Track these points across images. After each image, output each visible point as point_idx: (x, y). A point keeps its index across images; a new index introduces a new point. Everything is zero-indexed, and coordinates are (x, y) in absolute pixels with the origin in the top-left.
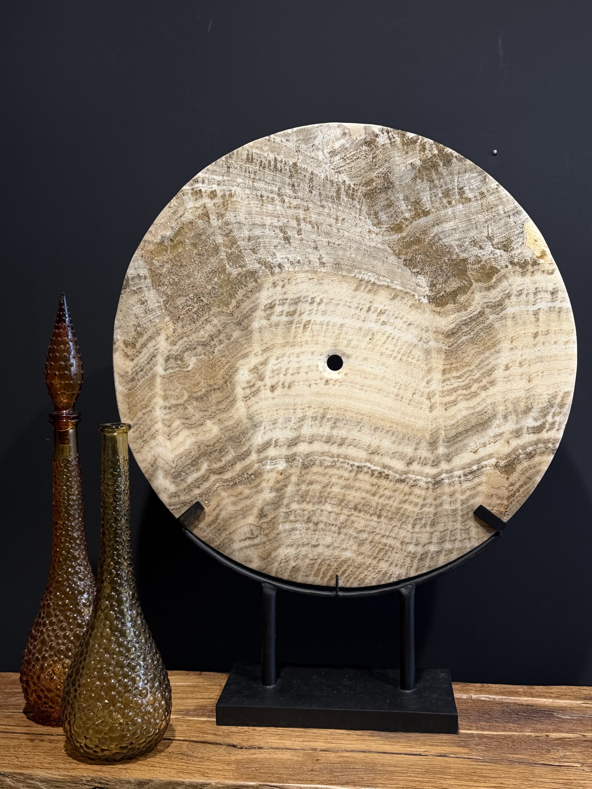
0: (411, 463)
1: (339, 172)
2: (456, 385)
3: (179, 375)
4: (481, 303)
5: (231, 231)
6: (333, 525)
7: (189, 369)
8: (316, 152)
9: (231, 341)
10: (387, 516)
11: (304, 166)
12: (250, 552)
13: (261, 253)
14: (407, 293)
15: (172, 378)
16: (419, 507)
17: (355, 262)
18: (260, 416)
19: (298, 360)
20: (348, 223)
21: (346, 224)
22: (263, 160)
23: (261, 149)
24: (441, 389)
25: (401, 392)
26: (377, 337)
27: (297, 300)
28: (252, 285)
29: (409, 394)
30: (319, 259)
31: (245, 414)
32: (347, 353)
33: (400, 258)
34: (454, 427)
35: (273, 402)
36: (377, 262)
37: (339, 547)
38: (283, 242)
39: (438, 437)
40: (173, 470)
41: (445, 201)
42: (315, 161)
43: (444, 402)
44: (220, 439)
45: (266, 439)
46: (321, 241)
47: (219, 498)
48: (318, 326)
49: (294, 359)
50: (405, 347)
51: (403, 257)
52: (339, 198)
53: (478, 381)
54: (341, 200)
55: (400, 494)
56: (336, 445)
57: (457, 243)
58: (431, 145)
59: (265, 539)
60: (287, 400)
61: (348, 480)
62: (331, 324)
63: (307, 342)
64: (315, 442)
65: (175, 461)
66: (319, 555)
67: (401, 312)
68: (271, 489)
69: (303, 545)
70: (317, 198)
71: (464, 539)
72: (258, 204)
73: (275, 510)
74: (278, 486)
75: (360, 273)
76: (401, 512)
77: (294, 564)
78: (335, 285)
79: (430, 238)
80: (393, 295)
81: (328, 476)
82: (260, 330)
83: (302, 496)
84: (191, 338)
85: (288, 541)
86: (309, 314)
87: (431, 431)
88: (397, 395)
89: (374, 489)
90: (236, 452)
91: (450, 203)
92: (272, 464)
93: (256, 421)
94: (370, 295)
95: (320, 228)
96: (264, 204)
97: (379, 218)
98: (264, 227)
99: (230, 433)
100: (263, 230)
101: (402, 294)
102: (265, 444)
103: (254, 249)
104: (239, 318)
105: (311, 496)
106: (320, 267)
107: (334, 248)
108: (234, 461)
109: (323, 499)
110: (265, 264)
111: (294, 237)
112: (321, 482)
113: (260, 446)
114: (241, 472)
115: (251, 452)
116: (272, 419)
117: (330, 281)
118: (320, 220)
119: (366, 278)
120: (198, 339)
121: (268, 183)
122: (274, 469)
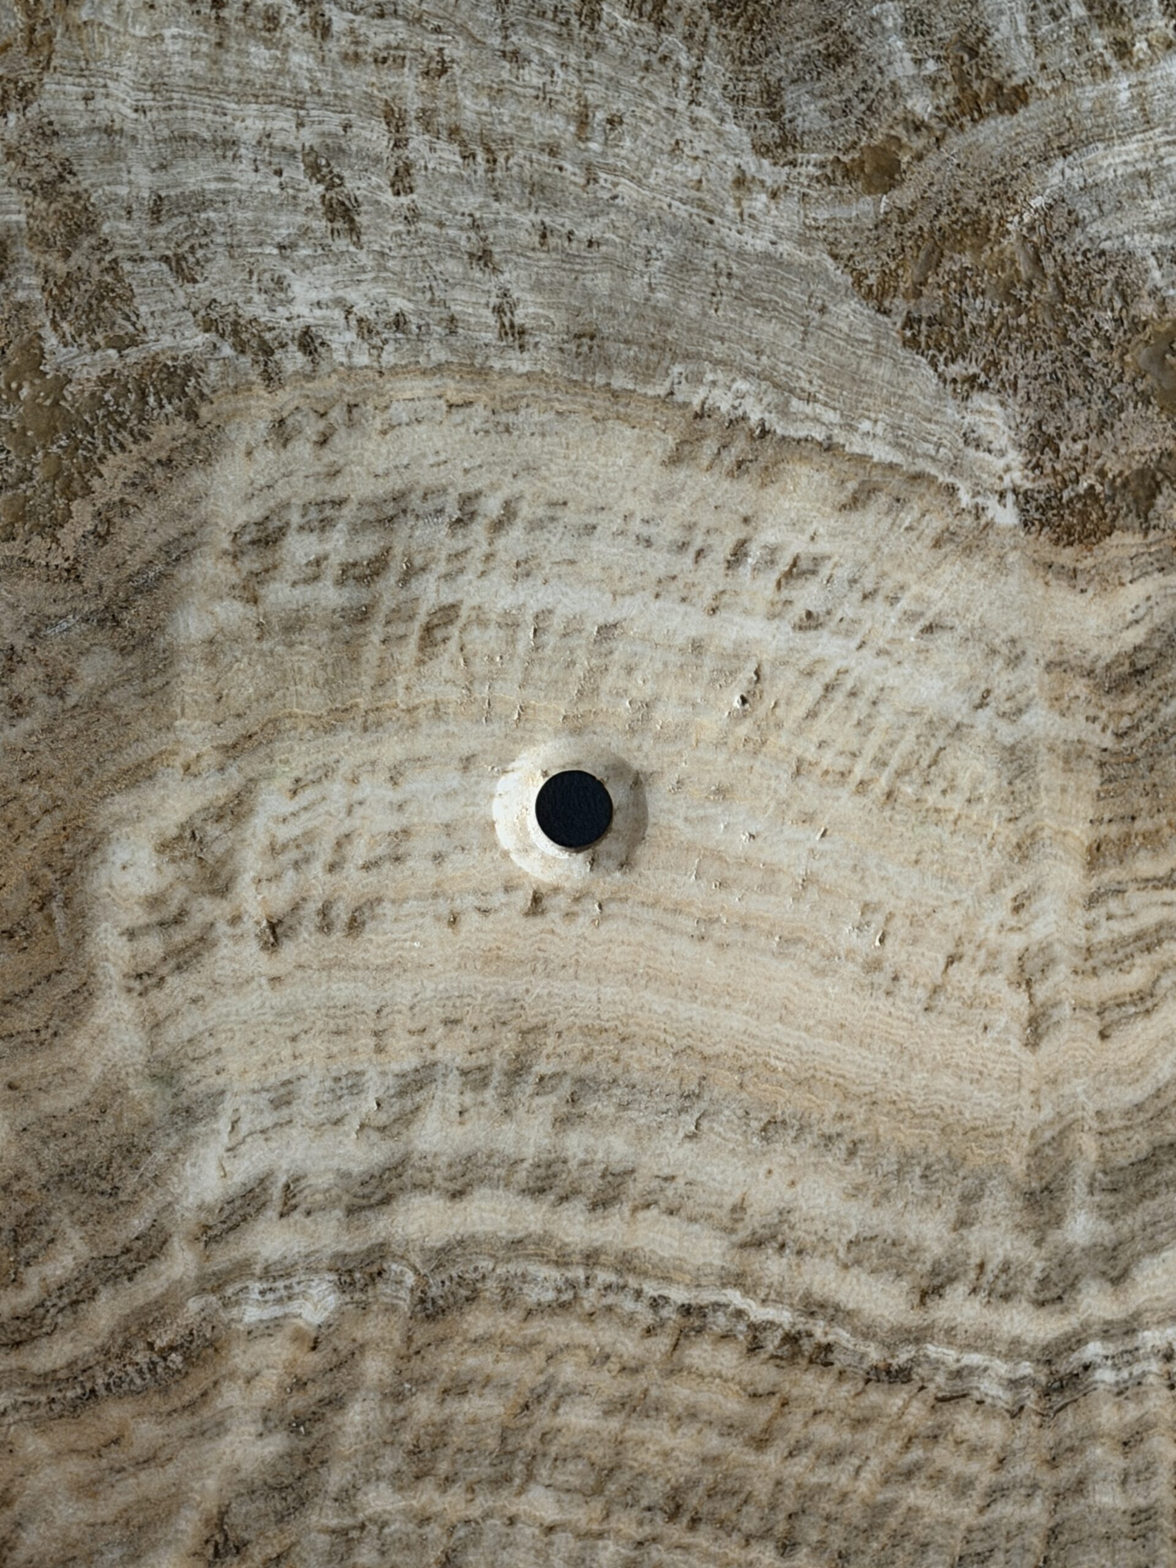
0: (937, 1291)
2: (1149, 918)
5: (66, 170)
9: (71, 701)
10: (821, 1546)
13: (215, 277)
14: (917, 477)
16: (976, 1498)
17: (669, 325)
18: (210, 1065)
19: (396, 796)
20: (635, 138)
21: (628, 143)
24: (1080, 937)
25: (895, 953)
26: (777, 688)
27: (390, 509)
29: (929, 961)
30: (498, 310)
31: (141, 1059)
32: (636, 765)
33: (886, 313)
34: (1142, 1117)
35: (277, 999)
36: (774, 327)
38: (320, 225)
39: (1067, 1167)
41: (1099, 40)
43: (1094, 1000)
44: (17, 1178)
45: (238, 1178)
46: (510, 224)
48: (492, 631)
49: (375, 789)
50: (910, 736)
51: (900, 305)
52: (595, 16)
54: (602, 27)
55: (884, 1439)
56: (579, 1204)
57: (1157, 240)
60: (343, 989)
62: (557, 623)
63: (438, 710)
64: (486, 1191)
67: (887, 567)
68: (266, 1420)
72: (198, 40)
73: (281, 1519)
74: (298, 1402)
75: (696, 379)
76: (893, 1522)
78: (573, 437)
79: (1027, 218)
80: (852, 485)
81: (539, 1356)
82: (213, 649)
83: (415, 1452)
86: (448, 577)
87: (1033, 1136)
88: (874, 966)
89: (763, 1413)
90: (90, 1240)
91: (1122, 49)
92: (270, 1296)
93: (194, 1089)
94: (745, 487)
95: (501, 160)
96: (232, 43)
97: (788, 115)
98: (230, 154)
99: (66, 1151)
100: (224, 165)
101: (895, 483)
102: (238, 1203)
103: (180, 258)
104: (107, 594)
105: (460, 1450)
106: (503, 350)
107: (569, 258)
108: (84, 1286)
109: (519, 1467)
110: (236, 333)
111: (378, 202)
112: (506, 1386)
113: (210, 1211)
114: (120, 1340)
115: (164, 1242)
116: (272, 1080)
117: (551, 415)
118: (501, 122)
119: (724, 403)
122: (277, 1323)
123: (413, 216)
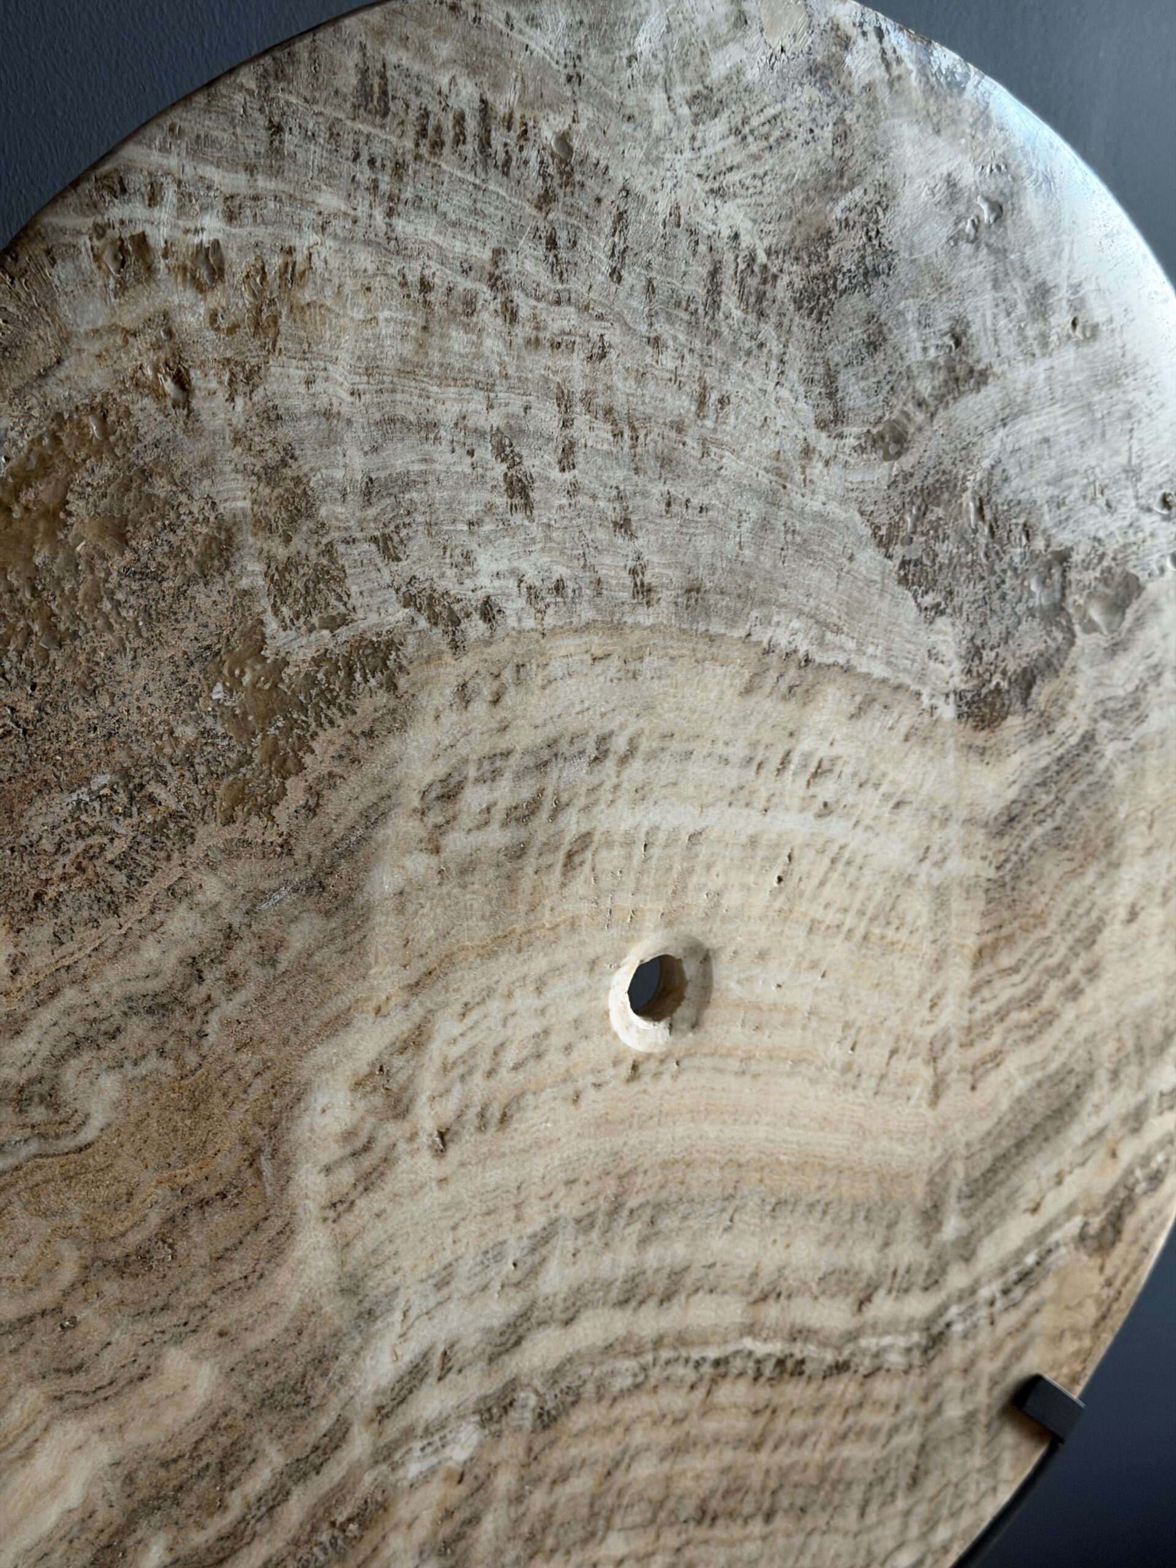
0: (868, 1299)
1: (721, 194)
2: (1005, 995)
3: (38, 1177)
4: (1090, 704)
5: (289, 454)
7: (88, 1134)
8: (642, 91)
9: (281, 968)
10: (791, 1506)
11: (595, 155)
13: (415, 555)
14: (898, 687)
16: (882, 1439)
17: (752, 577)
18: (389, 1270)
19: (538, 1003)
20: (737, 416)
21: (732, 420)
22: (434, 107)
23: (423, 51)
24: (965, 1020)
26: (801, 867)
27: (545, 755)
28: (374, 702)
29: (879, 1059)
30: (633, 572)
31: (333, 1278)
32: (707, 944)
33: (890, 557)
34: (989, 1140)
35: (443, 1196)
36: (820, 573)
38: (501, 501)
39: (946, 1188)
41: (1031, 333)
43: (970, 1063)
44: (225, 1414)
45: (407, 1358)
46: (645, 494)
48: (615, 853)
49: (525, 1001)
50: (880, 889)
51: (899, 551)
52: (716, 307)
53: (1061, 972)
54: (721, 316)
55: (832, 1415)
56: (652, 1303)
60: (494, 1175)
62: (662, 836)
63: (573, 924)
64: (589, 1313)
68: (421, 1553)
70: (638, 302)
71: (983, 1496)
72: (406, 324)
74: (447, 1530)
75: (766, 621)
76: (833, 1474)
78: (681, 678)
79: (978, 477)
80: (859, 699)
81: (619, 1431)
82: (402, 900)
84: (96, 988)
86: (586, 809)
87: (930, 1169)
88: (846, 1070)
89: (759, 1424)
92: (429, 1450)
93: (375, 1292)
94: (792, 708)
95: (642, 437)
96: (435, 327)
97: (840, 395)
98: (432, 436)
99: (267, 1378)
100: (426, 447)
101: (886, 692)
102: (406, 1380)
103: (387, 538)
104: (314, 862)
105: (562, 1525)
106: (634, 607)
107: (686, 522)
108: (280, 1491)
109: (601, 1523)
110: (430, 605)
111: (547, 478)
112: (596, 1462)
113: (384, 1393)
114: (308, 1528)
115: (348, 1430)
116: (436, 1267)
117: (666, 660)
118: (644, 403)
119: (782, 639)
120: (133, 988)
121: (454, 224)
122: (433, 1471)
123: (574, 489)
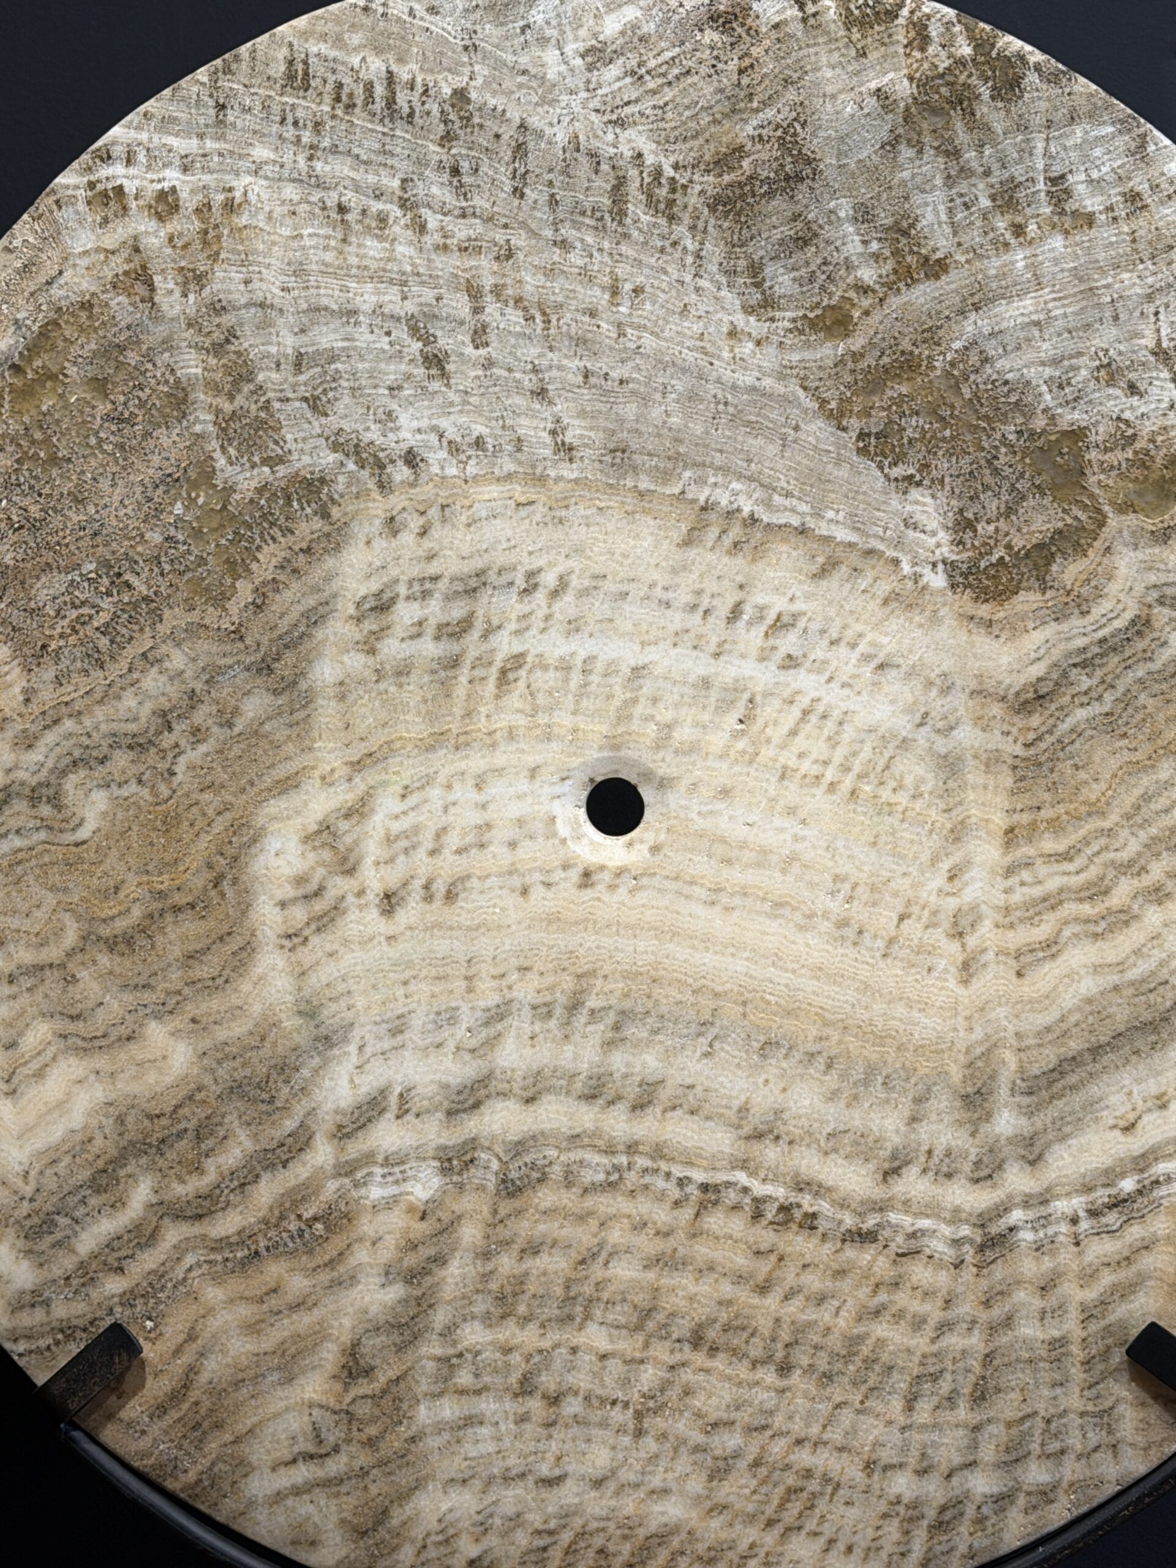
0: (896, 1171)
1: (620, 123)
2: (1053, 884)
3: (47, 859)
4: (1139, 588)
5: (231, 335)
6: (614, 1403)
7: (83, 834)
8: (536, 51)
9: (236, 730)
10: (811, 1368)
11: (492, 102)
12: (311, 1508)
13: (342, 411)
14: (870, 552)
15: (19, 870)
16: (929, 1331)
17: (681, 441)
18: (343, 1004)
19: (480, 798)
20: (654, 303)
21: (648, 306)
22: (347, 80)
23: (339, 41)
24: (1000, 899)
25: (858, 912)
26: (767, 711)
27: (473, 583)
28: (308, 527)
29: (885, 919)
30: (553, 433)
31: (289, 998)
32: (661, 772)
33: (844, 429)
34: (1050, 1037)
35: (393, 953)
36: (760, 441)
37: (637, 1486)
38: (420, 371)
39: (993, 1077)
40: (25, 1207)
41: (1001, 224)
42: (534, 84)
43: (1012, 947)
44: (199, 1090)
45: (364, 1089)
46: (560, 368)
47: (192, 1310)
48: (551, 674)
49: (464, 793)
50: (867, 748)
51: (855, 424)
52: (623, 213)
53: (1135, 870)
54: (628, 221)
55: (858, 1287)
56: (622, 1107)
57: (1048, 372)
58: (949, 25)
59: (364, 1459)
60: (442, 945)
61: (667, 1234)
62: (599, 666)
63: (511, 735)
64: (552, 1097)
65: (33, 1173)
66: (566, 1515)
67: (850, 620)
68: (387, 1274)
69: (507, 1479)
70: (543, 214)
71: (1096, 1449)
72: (328, 237)
73: (400, 1349)
74: (412, 1260)
75: (701, 481)
76: (865, 1350)
77: (474, 1551)
78: (610, 527)
79: (949, 357)
80: (821, 560)
81: (594, 1223)
82: (342, 690)
83: (501, 1299)
84: (88, 722)
85: (453, 1466)
86: (518, 633)
87: (967, 1052)
88: (843, 923)
89: (764, 1267)
91: (1019, 230)
92: (390, 1179)
93: (331, 1021)
94: (739, 562)
95: (554, 321)
96: (353, 239)
97: (768, 284)
98: (352, 320)
99: (235, 1069)
100: (348, 329)
101: (854, 558)
102: (365, 1108)
103: (316, 398)
104: (263, 650)
105: (534, 1296)
106: (556, 462)
107: (607, 392)
108: (250, 1172)
109: (579, 1309)
111: (462, 354)
112: (569, 1246)
113: (344, 1114)
114: (277, 1213)
115: (310, 1138)
116: (389, 1014)
117: (594, 510)
118: (554, 293)
119: (724, 499)
120: (114, 726)
121: (365, 163)
122: (395, 1200)
123: (489, 364)
